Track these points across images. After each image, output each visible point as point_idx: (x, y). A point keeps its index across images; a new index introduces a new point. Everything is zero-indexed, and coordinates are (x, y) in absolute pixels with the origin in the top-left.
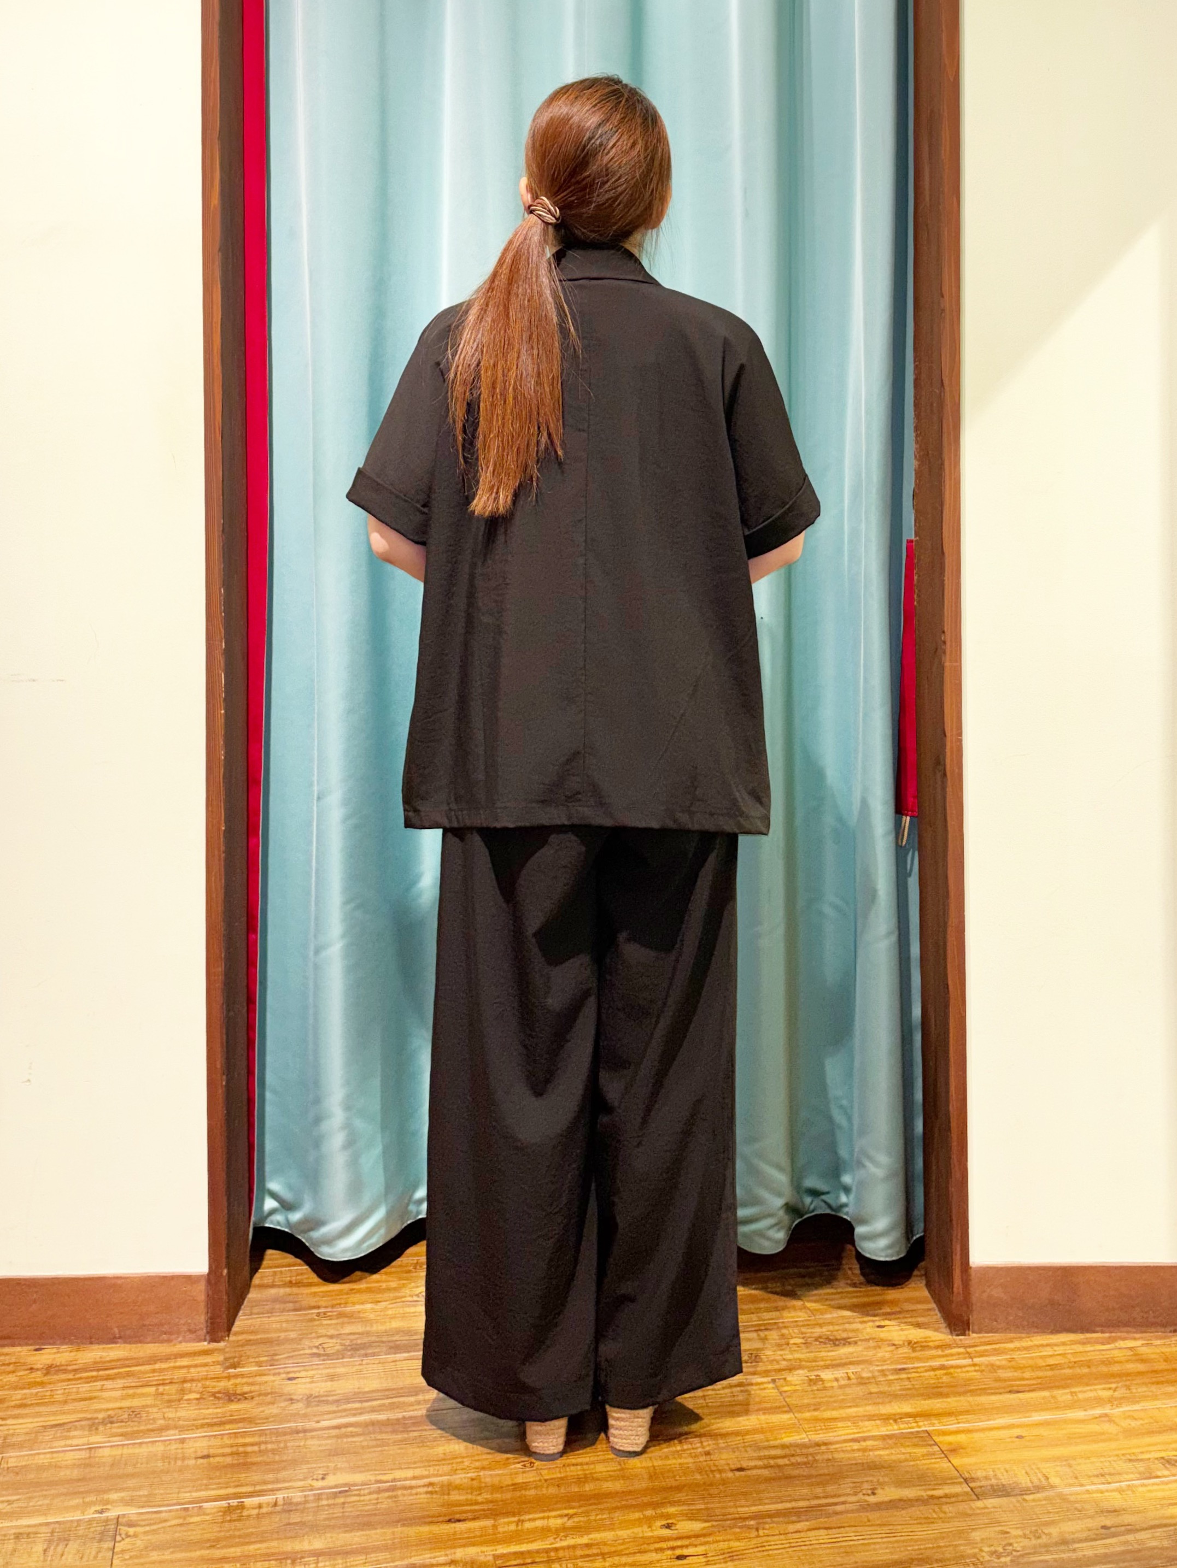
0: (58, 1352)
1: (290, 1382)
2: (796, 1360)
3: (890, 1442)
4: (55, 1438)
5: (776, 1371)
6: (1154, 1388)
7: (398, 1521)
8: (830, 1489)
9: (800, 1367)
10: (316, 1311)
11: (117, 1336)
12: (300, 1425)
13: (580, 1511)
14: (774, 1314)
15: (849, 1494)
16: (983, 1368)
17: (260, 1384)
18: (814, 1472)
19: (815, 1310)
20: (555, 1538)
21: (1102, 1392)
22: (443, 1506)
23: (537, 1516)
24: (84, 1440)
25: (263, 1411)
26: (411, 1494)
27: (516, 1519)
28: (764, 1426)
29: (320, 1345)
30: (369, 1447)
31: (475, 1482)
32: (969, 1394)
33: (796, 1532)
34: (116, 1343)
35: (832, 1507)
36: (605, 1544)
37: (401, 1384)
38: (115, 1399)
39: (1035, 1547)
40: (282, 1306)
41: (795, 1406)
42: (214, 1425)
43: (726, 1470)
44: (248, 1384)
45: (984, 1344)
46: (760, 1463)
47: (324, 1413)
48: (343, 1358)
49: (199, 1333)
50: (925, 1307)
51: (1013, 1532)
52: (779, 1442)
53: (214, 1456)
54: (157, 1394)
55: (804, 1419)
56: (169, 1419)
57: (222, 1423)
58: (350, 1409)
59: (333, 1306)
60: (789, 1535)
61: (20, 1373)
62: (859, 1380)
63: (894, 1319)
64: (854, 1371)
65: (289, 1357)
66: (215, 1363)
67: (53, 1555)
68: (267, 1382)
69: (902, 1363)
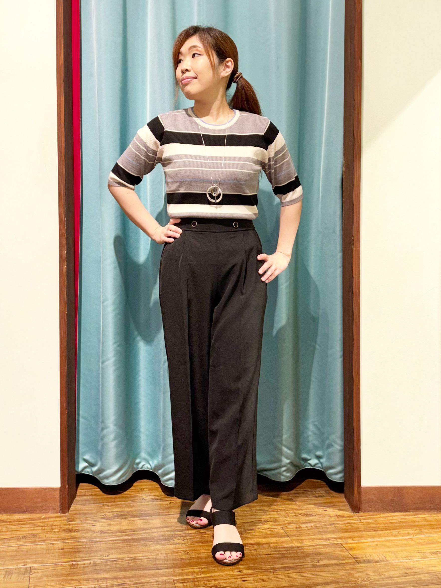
0: (3, 516)
1: (94, 526)
2: (291, 521)
3: (326, 546)
4: (4, 543)
5: (283, 524)
6: (430, 530)
7: (137, 569)
8: (302, 561)
9: (293, 523)
10: (102, 504)
11: (25, 510)
12: (98, 540)
13: (206, 566)
14: (284, 506)
15: (308, 562)
16: (364, 523)
17: (82, 527)
18: (296, 555)
19: (301, 505)
20: (197, 575)
21: (410, 531)
22: (154, 564)
23: (189, 568)
24: (16, 543)
25: (84, 535)
27: (182, 569)
28: (278, 541)
29: (105, 515)
30: (124, 547)
31: (166, 558)
32: (358, 532)
33: (288, 573)
34: (26, 513)
35: (303, 566)
37: (136, 527)
38: (26, 531)
39: (379, 579)
40: (89, 502)
41: (290, 535)
42: (65, 539)
43: (262, 555)
44: (77, 527)
45: (366, 516)
46: (276, 553)
47: (107, 536)
48: (114, 519)
49: (57, 510)
50: (343, 504)
51: (371, 574)
52: (283, 546)
53: (66, 549)
54: (42, 529)
55: (293, 539)
56: (48, 537)
57: (68, 539)
58: (117, 535)
59: (109, 502)
60: (285, 575)
62: (316, 527)
63: (332, 508)
64: (314, 524)
65: (93, 519)
66: (64, 520)
67: (7, 579)
68: (84, 526)
69: (333, 522)
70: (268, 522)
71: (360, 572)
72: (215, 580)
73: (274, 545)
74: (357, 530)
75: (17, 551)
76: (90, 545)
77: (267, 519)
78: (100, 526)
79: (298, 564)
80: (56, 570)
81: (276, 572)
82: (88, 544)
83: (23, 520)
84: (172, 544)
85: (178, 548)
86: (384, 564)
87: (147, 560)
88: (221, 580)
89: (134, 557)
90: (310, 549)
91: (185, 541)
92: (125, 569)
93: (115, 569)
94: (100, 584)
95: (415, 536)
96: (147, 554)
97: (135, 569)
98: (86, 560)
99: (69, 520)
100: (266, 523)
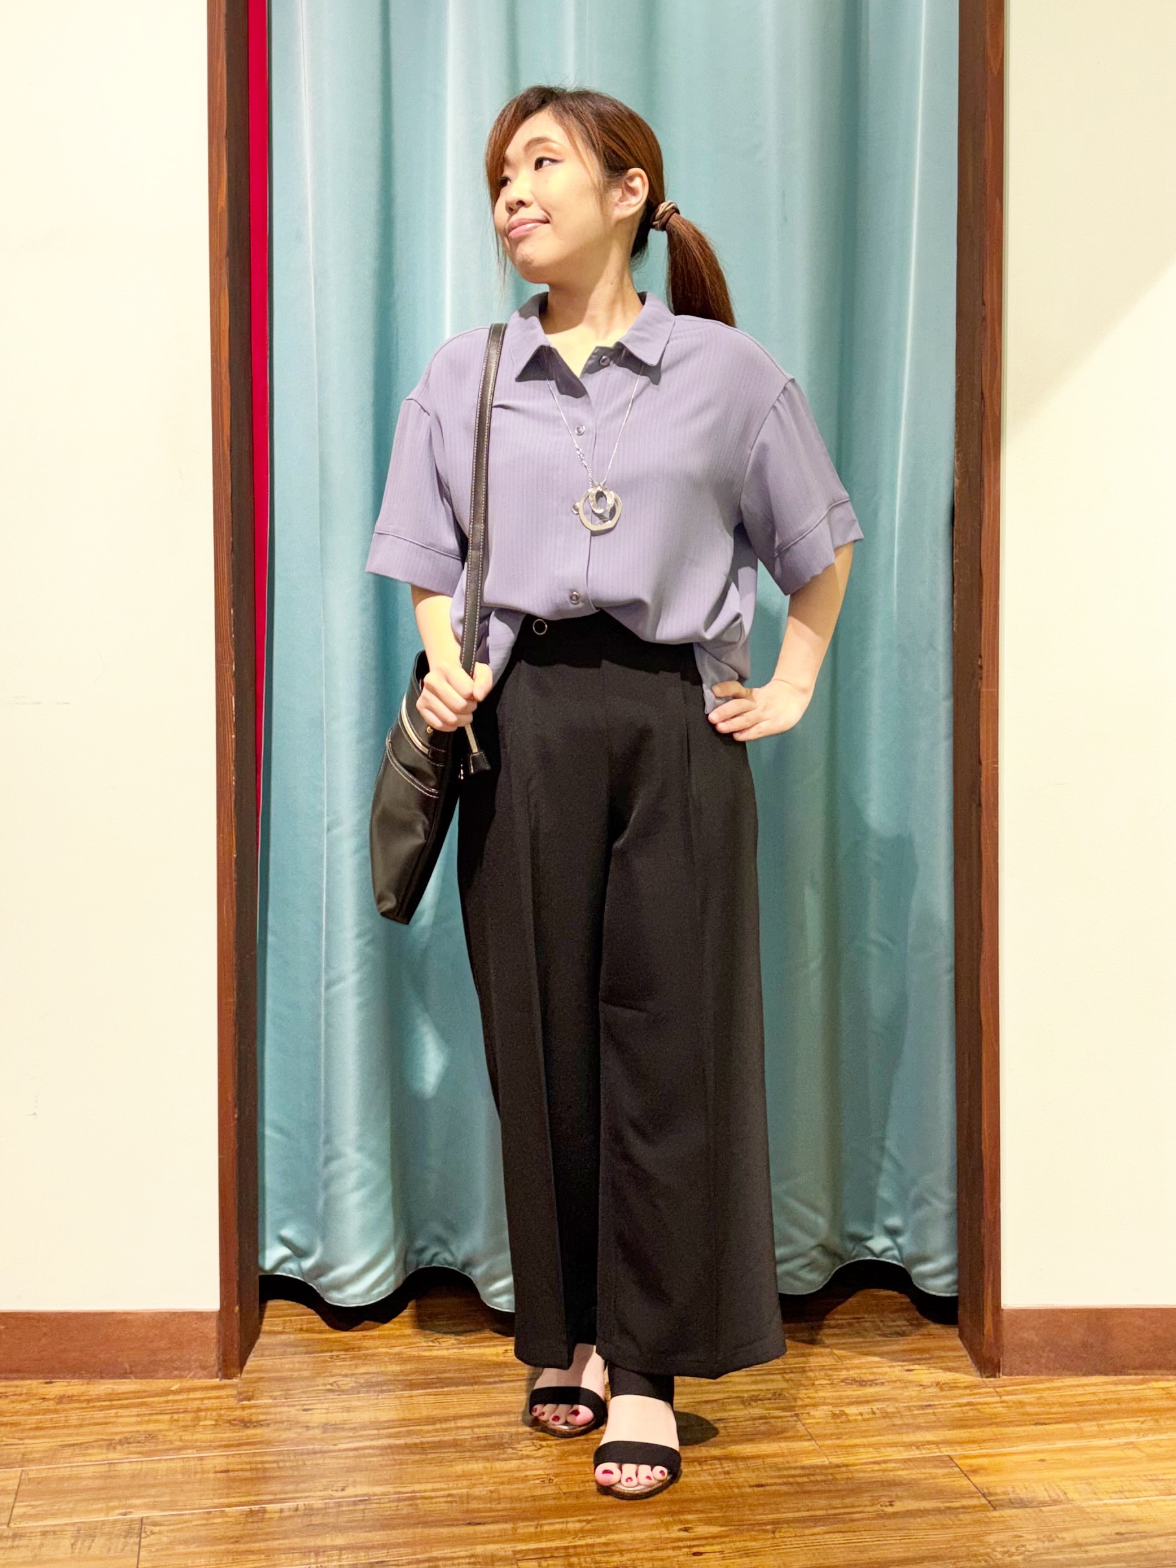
0: (69, 1385)
1: (305, 1412)
2: (820, 1398)
3: (911, 1464)
4: (73, 1455)
5: (798, 1406)
7: (419, 1524)
8: (848, 1501)
9: (825, 1404)
10: (329, 1354)
11: (128, 1371)
12: (317, 1447)
13: (598, 1517)
14: (800, 1359)
16: (1010, 1404)
17: (276, 1414)
18: (832, 1488)
19: (842, 1356)
20: (573, 1538)
21: (1130, 1424)
22: (464, 1511)
23: (557, 1520)
24: (104, 1457)
25: (280, 1436)
26: (431, 1503)
27: (534, 1523)
28: (785, 1451)
29: (335, 1382)
30: (387, 1465)
31: (495, 1495)
32: (994, 1426)
33: (812, 1535)
34: (130, 1378)
35: (850, 1516)
36: (622, 1542)
37: (417, 1415)
38: (130, 1424)
39: (1048, 1548)
40: (293, 1350)
41: (817, 1436)
42: (232, 1445)
43: (744, 1486)
44: (262, 1414)
45: (1014, 1385)
46: (780, 1481)
47: (340, 1438)
48: (358, 1393)
49: (211, 1369)
50: (955, 1353)
51: (1029, 1537)
52: (799, 1464)
53: (234, 1471)
54: (172, 1421)
55: (825, 1446)
56: (186, 1441)
57: (239, 1445)
58: (368, 1435)
59: (343, 1351)
60: (805, 1538)
61: (33, 1402)
62: (884, 1415)
63: (924, 1364)
64: (879, 1407)
65: (303, 1392)
66: (228, 1396)
67: (80, 1549)
68: (280, 1413)
69: (927, 1401)
70: (760, 1400)
71: (1000, 1531)
72: (621, 1552)
73: (776, 1460)
74: (994, 1421)
75: (106, 1477)
76: (297, 1460)
77: (755, 1393)
78: (324, 1411)
79: (837, 1511)
80: (207, 1527)
81: (780, 1532)
82: (292, 1458)
83: (121, 1396)
84: (511, 1459)
85: (525, 1470)
86: (1061, 1510)
87: (445, 1499)
88: (637, 1550)
89: (412, 1492)
90: (868, 1472)
91: (543, 1449)
92: (386, 1524)
93: (362, 1524)
94: (324, 1562)
95: (1141, 1436)
96: (443, 1486)
97: (414, 1524)
98: (286, 1499)
99: (241, 1397)
100: (754, 1404)
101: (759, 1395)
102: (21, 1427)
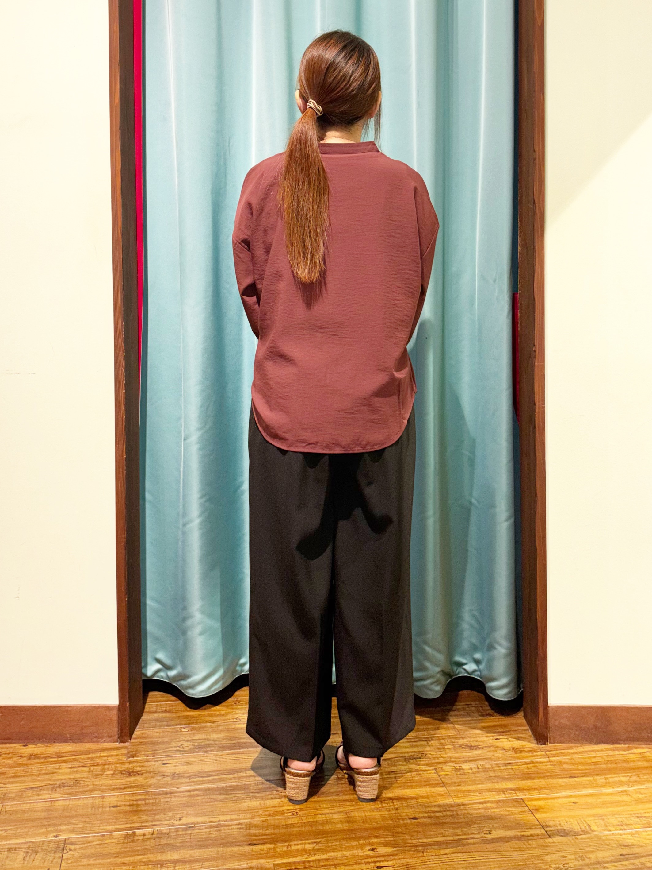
0: (36, 747)
1: (164, 766)
2: (448, 757)
3: (500, 804)
4: (32, 795)
5: (436, 763)
7: (221, 844)
8: (465, 830)
9: (450, 762)
10: (179, 727)
11: (69, 738)
12: (168, 790)
13: (323, 840)
14: (436, 731)
16: (555, 763)
17: (146, 766)
18: (456, 821)
19: (461, 730)
20: (308, 855)
21: (623, 778)
22: (247, 836)
23: (299, 842)
24: (49, 796)
25: (148, 782)
26: (229, 829)
27: (287, 844)
28: (429, 794)
29: (181, 745)
30: (206, 802)
31: (265, 823)
32: (546, 778)
33: (445, 854)
34: (68, 742)
35: (466, 841)
36: (337, 859)
37: (225, 768)
38: (67, 774)
39: (582, 865)
40: (161, 723)
41: (447, 784)
42: (120, 789)
43: (406, 819)
44: (140, 766)
45: (557, 750)
46: (426, 815)
47: (182, 783)
48: (193, 753)
49: (114, 738)
50: (523, 728)
51: (570, 857)
52: (437, 803)
53: (120, 806)
54: (90, 771)
55: (452, 791)
56: (96, 785)
57: (125, 788)
58: (196, 781)
59: (189, 724)
60: (441, 856)
61: (15, 759)
62: (484, 769)
63: (507, 735)
64: (481, 764)
65: (163, 752)
66: (122, 755)
67: (28, 861)
68: (150, 766)
69: (509, 760)
70: (415, 758)
71: (553, 853)
72: (336, 865)
73: (425, 800)
75: (48, 810)
76: (156, 799)
77: (412, 754)
80: (101, 846)
81: (427, 852)
82: (154, 797)
83: (63, 755)
84: (275, 798)
85: (284, 806)
86: (588, 838)
87: (237, 827)
88: (344, 864)
89: (218, 821)
90: (476, 809)
92: (202, 844)
93: (189, 844)
95: (630, 786)
96: (235, 817)
97: (219, 844)
98: (147, 826)
99: (129, 755)
100: (411, 761)
101: (414, 755)
102: (6, 776)
